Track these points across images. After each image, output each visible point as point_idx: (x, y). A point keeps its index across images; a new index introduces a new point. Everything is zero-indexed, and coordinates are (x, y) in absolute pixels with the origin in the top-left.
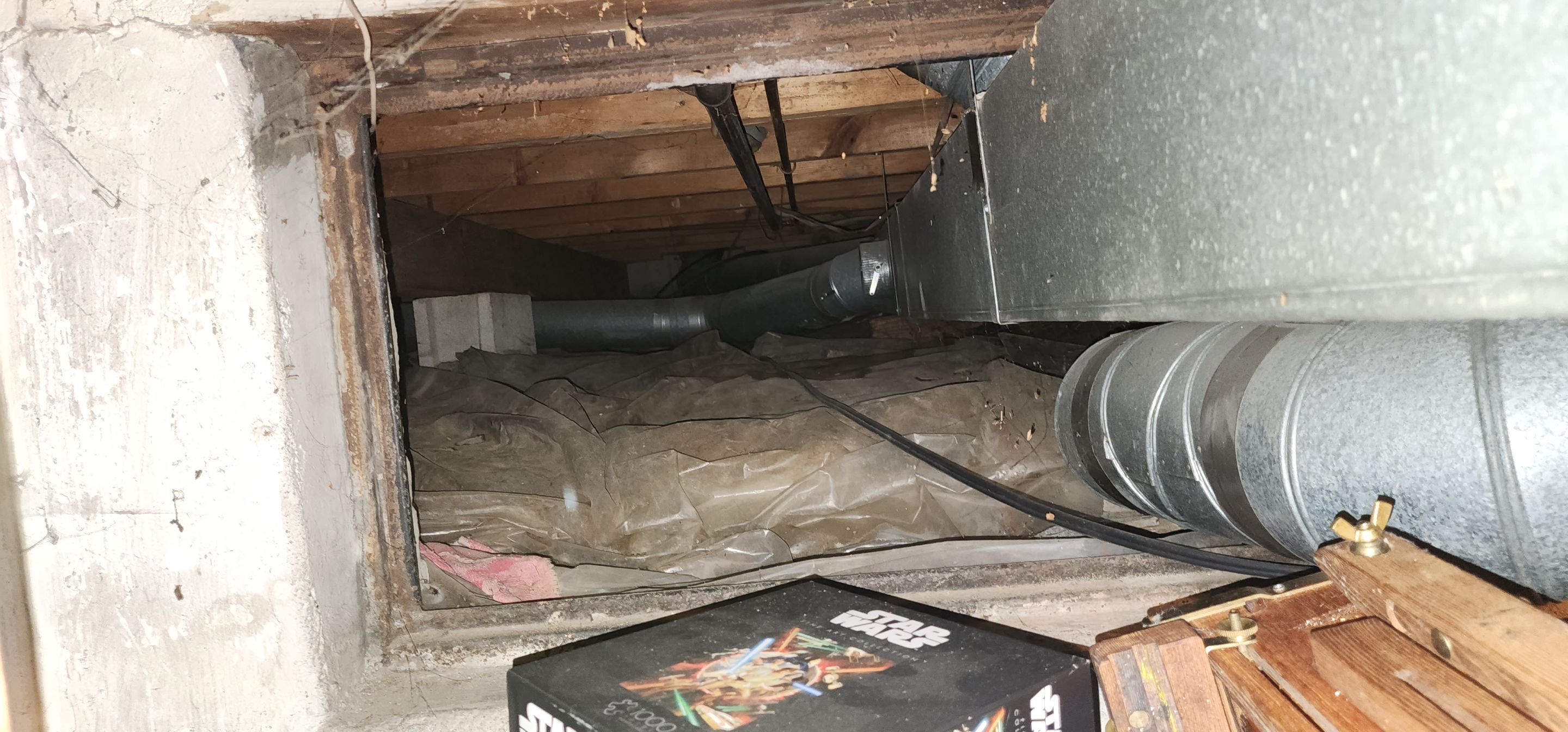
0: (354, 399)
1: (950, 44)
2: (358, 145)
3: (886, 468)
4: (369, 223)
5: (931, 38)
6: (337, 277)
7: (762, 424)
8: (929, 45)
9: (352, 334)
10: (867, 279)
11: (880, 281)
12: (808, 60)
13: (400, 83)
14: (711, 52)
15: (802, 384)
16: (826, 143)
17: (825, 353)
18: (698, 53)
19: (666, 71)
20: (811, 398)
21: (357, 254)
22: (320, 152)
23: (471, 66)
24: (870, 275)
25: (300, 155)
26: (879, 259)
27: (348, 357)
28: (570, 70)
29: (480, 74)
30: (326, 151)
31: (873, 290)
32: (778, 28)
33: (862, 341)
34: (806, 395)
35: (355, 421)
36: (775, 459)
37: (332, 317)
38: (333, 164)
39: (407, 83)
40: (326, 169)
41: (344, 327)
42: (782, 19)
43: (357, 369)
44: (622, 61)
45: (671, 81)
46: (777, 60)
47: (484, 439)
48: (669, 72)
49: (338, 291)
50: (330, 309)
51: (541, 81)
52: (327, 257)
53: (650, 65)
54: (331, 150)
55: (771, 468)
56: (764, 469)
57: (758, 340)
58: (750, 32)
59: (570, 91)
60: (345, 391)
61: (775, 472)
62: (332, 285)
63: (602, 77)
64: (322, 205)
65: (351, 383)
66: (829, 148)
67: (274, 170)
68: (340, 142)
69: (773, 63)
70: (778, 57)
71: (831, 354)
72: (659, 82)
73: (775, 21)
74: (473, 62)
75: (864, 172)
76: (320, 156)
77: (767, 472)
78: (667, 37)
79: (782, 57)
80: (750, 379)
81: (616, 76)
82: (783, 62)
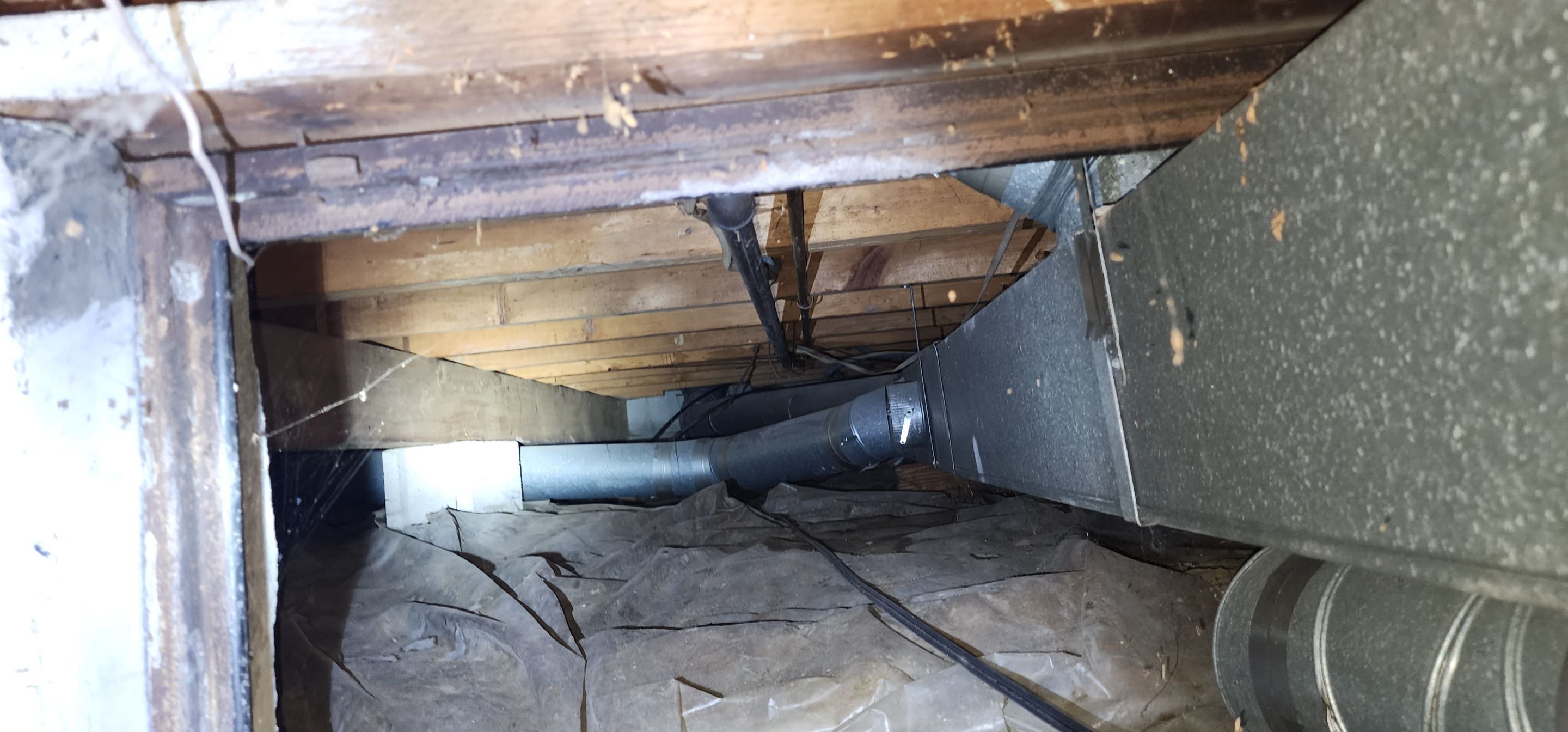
0: (170, 680)
1: (1088, 132)
2: (209, 285)
3: (962, 707)
4: (218, 400)
5: (1059, 123)
6: (158, 486)
7: (788, 631)
8: (1056, 134)
9: (175, 575)
10: (895, 425)
11: (911, 426)
12: (878, 158)
13: (274, 194)
14: (737, 146)
15: (832, 561)
16: (848, 275)
17: (849, 509)
18: (717, 148)
19: (669, 173)
20: (844, 583)
21: (196, 447)
22: (144, 295)
23: (378, 167)
24: (900, 421)
25: (108, 300)
26: (910, 403)
27: (166, 611)
28: (529, 173)
29: (393, 180)
30: (153, 293)
31: (903, 439)
32: (834, 109)
33: (889, 495)
34: (837, 579)
35: (170, 715)
36: (810, 691)
37: (144, 547)
38: (164, 312)
39: (282, 193)
40: (152, 320)
41: (162, 564)
42: (841, 100)
43: (180, 630)
44: (604, 161)
45: (676, 188)
46: (831, 157)
47: (436, 642)
48: (674, 175)
49: (156, 506)
50: (143, 536)
51: (485, 190)
52: (143, 455)
53: (646, 166)
54: (160, 292)
55: (805, 704)
56: (796, 706)
57: (771, 492)
58: (793, 116)
59: (528, 203)
60: (157, 665)
61: (810, 709)
62: (148, 498)
63: (574, 183)
64: (143, 375)
65: (166, 653)
66: (851, 280)
67: (51, 325)
68: (179, 280)
69: (826, 162)
70: (833, 152)
71: (855, 511)
72: (659, 189)
73: (830, 102)
74: (382, 163)
75: (886, 306)
76: (144, 300)
77: (800, 709)
78: (671, 124)
79: (839, 153)
80: (765, 548)
81: (596, 182)
82: (840, 161)
